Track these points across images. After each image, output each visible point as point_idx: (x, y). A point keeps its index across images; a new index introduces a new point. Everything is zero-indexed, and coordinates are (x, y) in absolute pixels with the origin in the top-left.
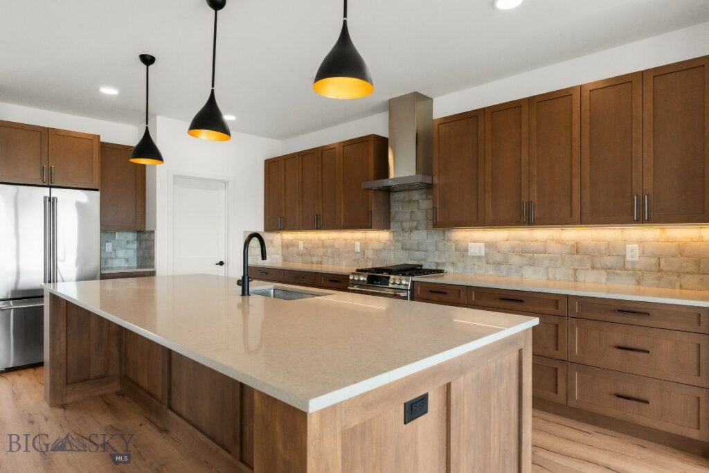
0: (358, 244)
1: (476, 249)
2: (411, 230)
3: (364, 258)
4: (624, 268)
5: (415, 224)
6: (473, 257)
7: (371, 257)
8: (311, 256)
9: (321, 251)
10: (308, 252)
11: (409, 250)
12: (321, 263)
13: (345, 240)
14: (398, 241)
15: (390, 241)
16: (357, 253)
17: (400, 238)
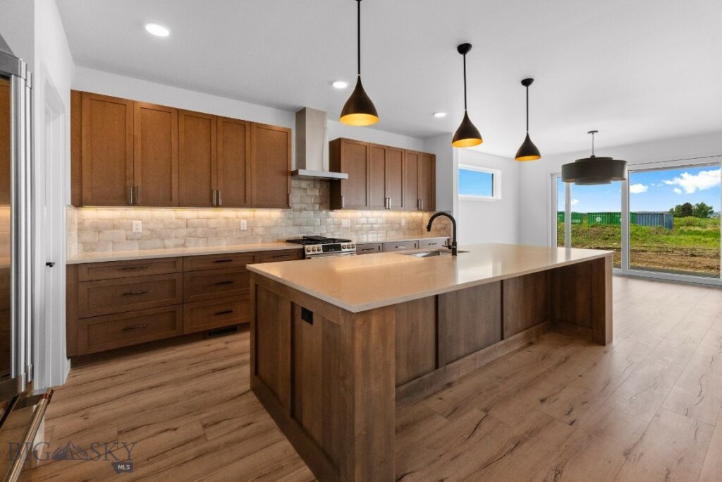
0: (244, 222)
1: (345, 223)
2: (301, 210)
3: (252, 235)
4: (400, 229)
5: (304, 206)
6: (344, 228)
8: (163, 239)
9: (184, 232)
10: (154, 234)
12: (184, 245)
13: (227, 218)
14: (289, 219)
15: (281, 218)
16: (244, 231)
17: (291, 217)
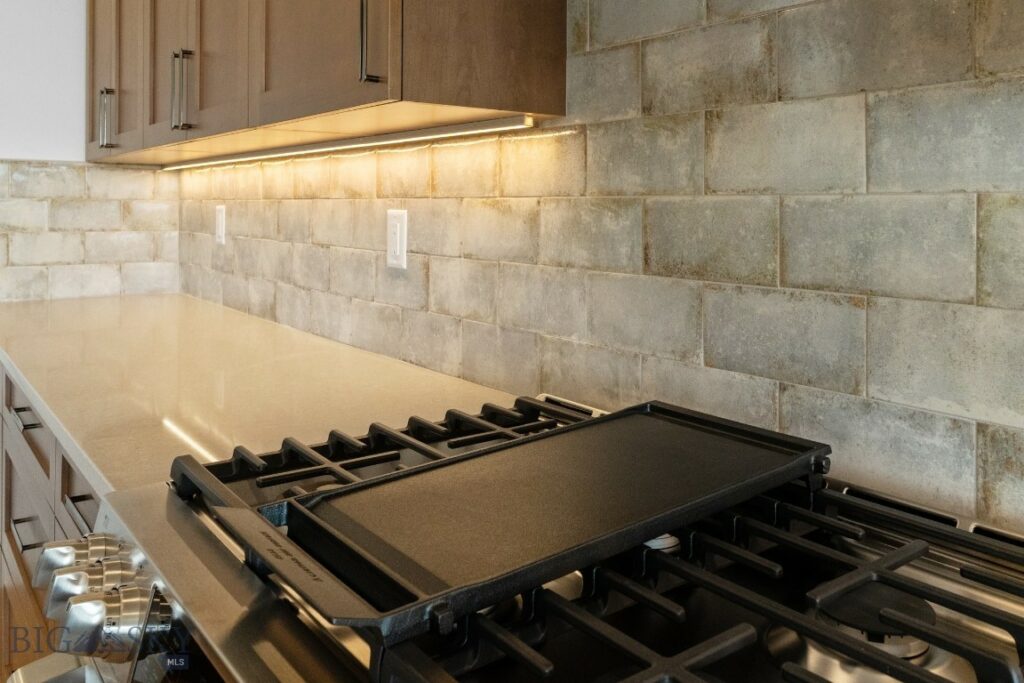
2: (716, 103)
3: (425, 308)
7: (459, 304)
11: (699, 273)
16: (396, 274)
17: (632, 178)
